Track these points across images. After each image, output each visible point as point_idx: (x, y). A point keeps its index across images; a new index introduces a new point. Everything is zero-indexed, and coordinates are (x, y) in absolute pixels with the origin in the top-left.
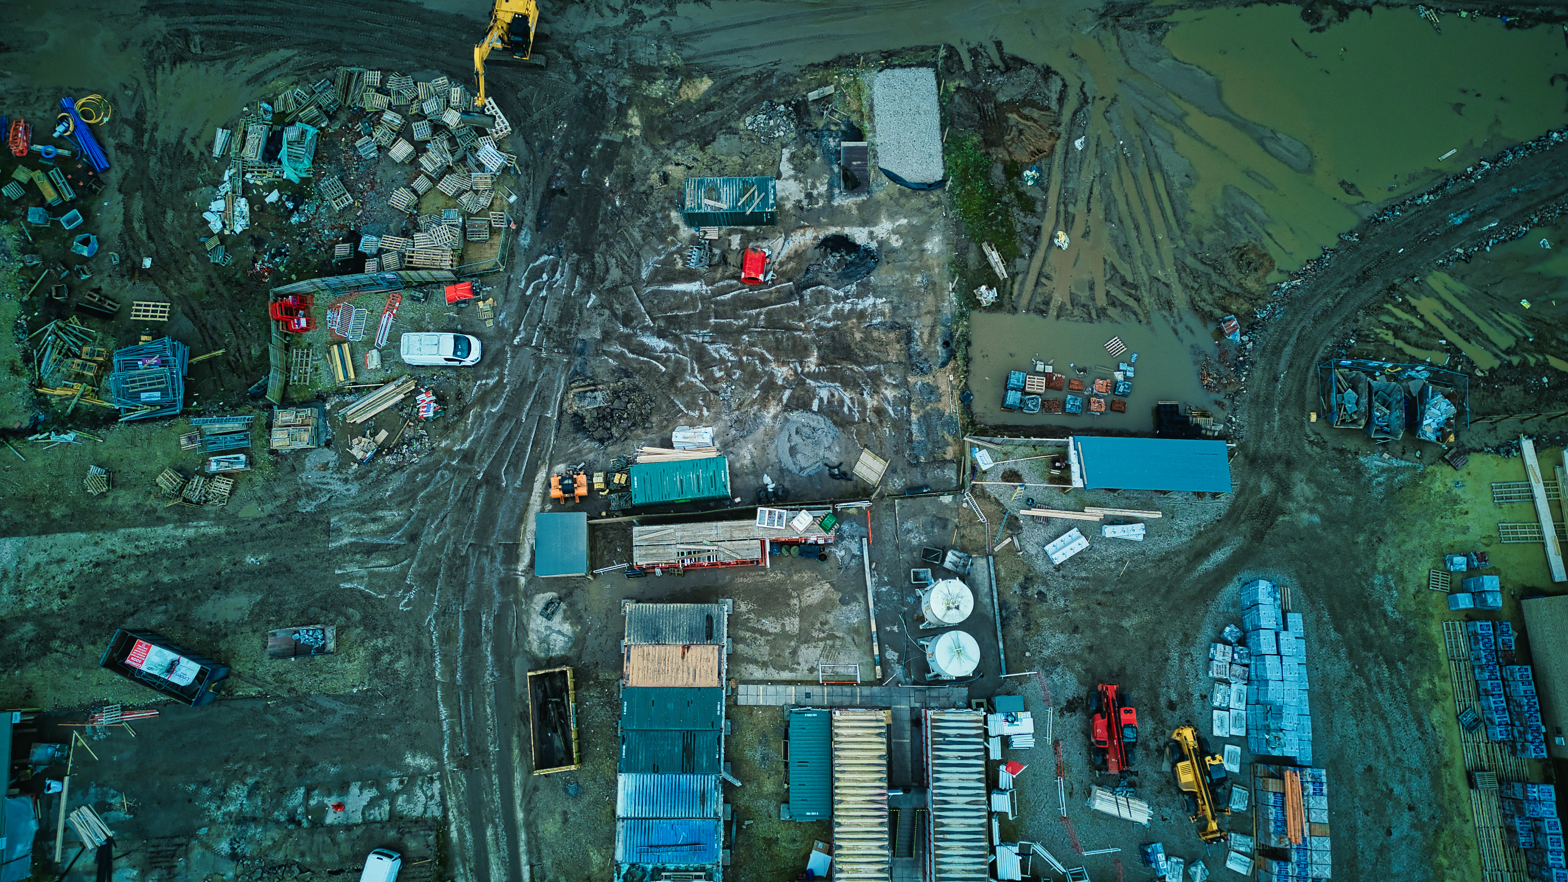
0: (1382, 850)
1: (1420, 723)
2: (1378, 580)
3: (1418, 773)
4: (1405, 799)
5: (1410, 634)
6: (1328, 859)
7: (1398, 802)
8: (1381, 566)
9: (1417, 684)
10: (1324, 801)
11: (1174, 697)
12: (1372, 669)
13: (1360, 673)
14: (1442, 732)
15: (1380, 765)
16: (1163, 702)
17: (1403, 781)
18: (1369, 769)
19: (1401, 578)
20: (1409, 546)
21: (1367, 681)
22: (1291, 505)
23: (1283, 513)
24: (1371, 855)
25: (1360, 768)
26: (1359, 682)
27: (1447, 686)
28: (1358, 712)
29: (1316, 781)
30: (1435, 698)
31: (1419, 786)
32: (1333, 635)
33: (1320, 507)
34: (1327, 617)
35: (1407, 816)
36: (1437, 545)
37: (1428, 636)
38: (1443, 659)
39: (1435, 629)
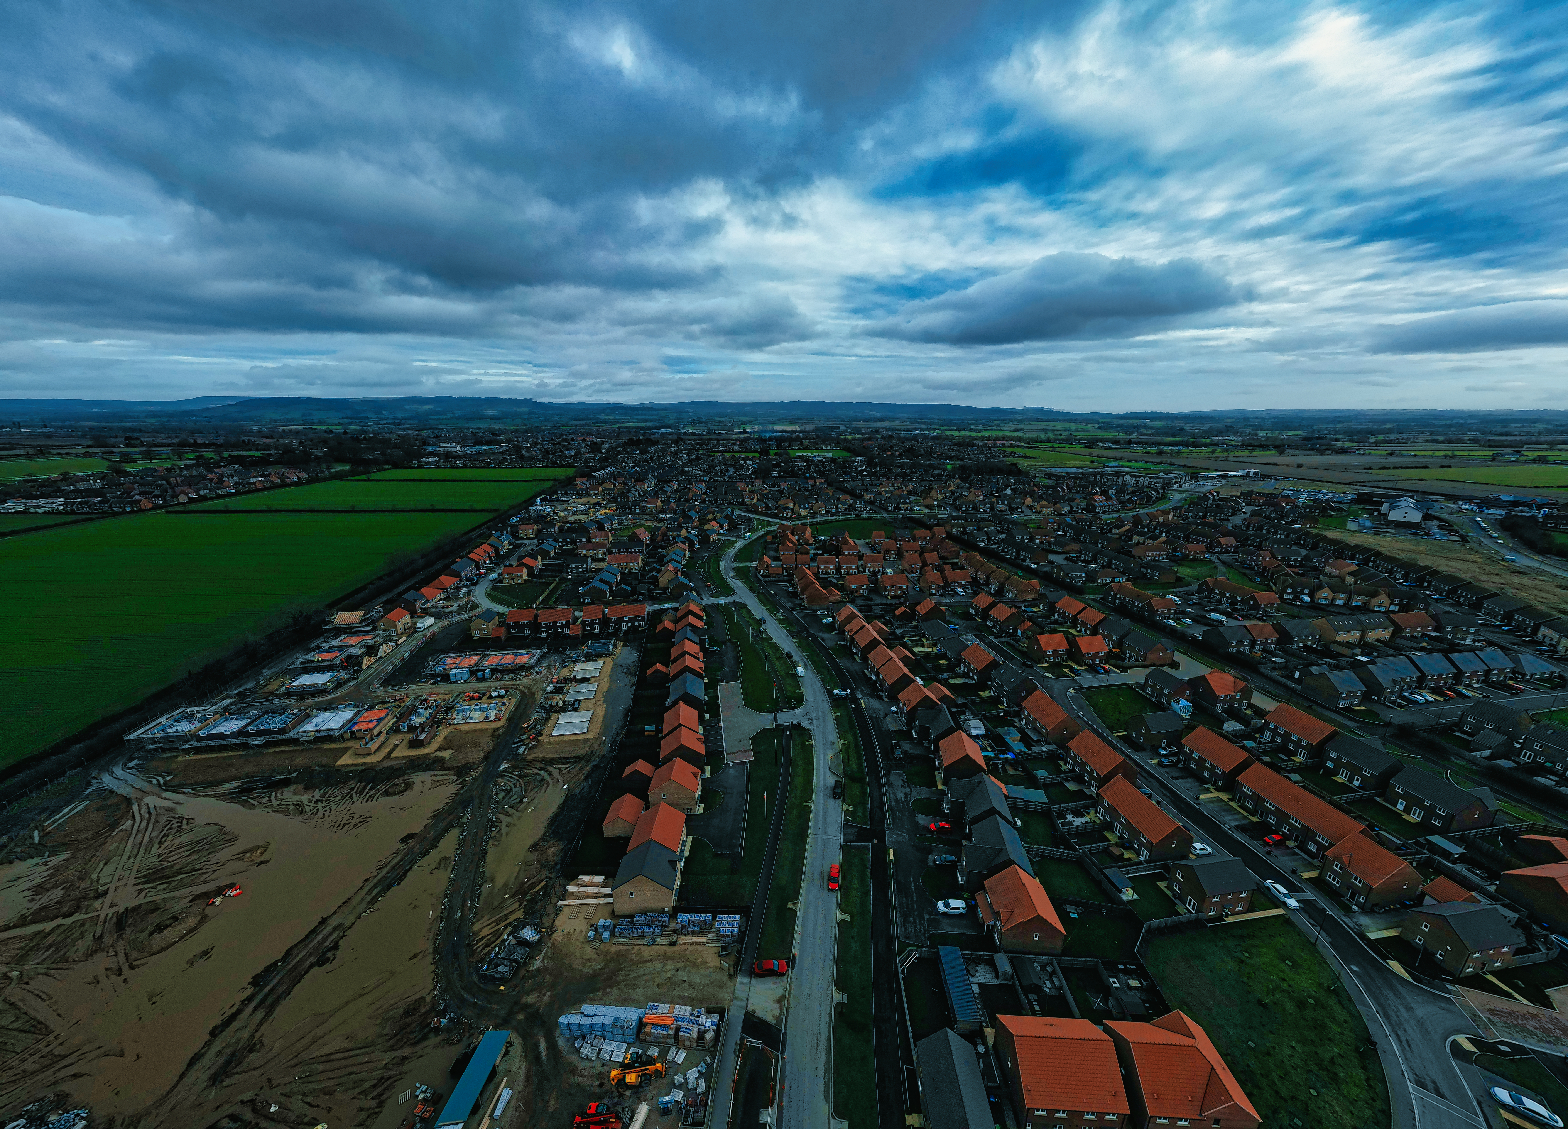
0: (690, 985)
1: (647, 961)
2: (586, 970)
3: (664, 966)
4: (673, 972)
5: (612, 960)
6: (684, 1007)
7: (674, 976)
8: (580, 968)
9: (632, 960)
10: (661, 1005)
11: (598, 1083)
12: (621, 978)
13: (619, 983)
14: (653, 953)
15: (658, 980)
16: (598, 1090)
17: (666, 972)
18: (658, 986)
19: (589, 960)
20: (578, 955)
21: (623, 981)
22: (538, 1004)
23: (539, 1009)
24: (691, 991)
25: (657, 990)
26: (623, 985)
27: (637, 948)
28: (634, 987)
29: (652, 1008)
30: (639, 953)
31: (670, 965)
32: (600, 993)
33: (545, 991)
34: (591, 995)
35: (680, 972)
36: (582, 943)
37: (615, 953)
38: (625, 948)
39: (613, 949)
